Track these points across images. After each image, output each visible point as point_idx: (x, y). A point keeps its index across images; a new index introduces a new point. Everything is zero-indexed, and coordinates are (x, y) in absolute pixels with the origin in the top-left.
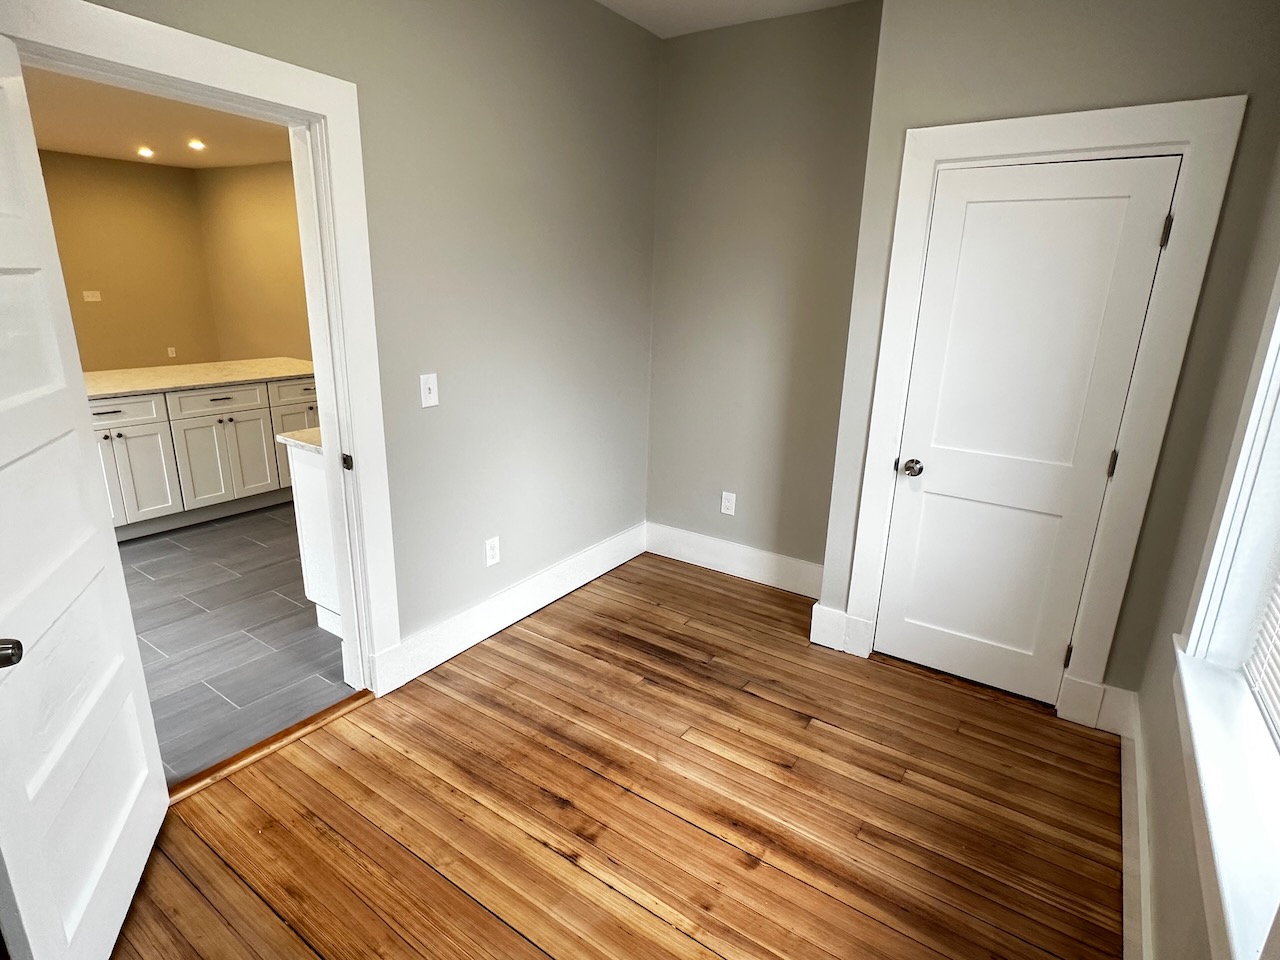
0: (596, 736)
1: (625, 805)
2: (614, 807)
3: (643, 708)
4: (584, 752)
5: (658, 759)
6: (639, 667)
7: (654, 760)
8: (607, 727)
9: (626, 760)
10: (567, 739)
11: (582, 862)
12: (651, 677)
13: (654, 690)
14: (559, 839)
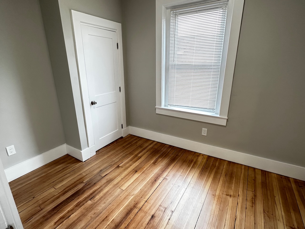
0: (122, 211)
1: (152, 202)
2: (153, 204)
3: (108, 200)
4: (129, 214)
5: (133, 195)
6: (82, 202)
7: (133, 196)
8: (116, 210)
9: (133, 203)
10: (122, 221)
11: (173, 210)
12: (90, 198)
13: (98, 197)
14: (167, 216)
